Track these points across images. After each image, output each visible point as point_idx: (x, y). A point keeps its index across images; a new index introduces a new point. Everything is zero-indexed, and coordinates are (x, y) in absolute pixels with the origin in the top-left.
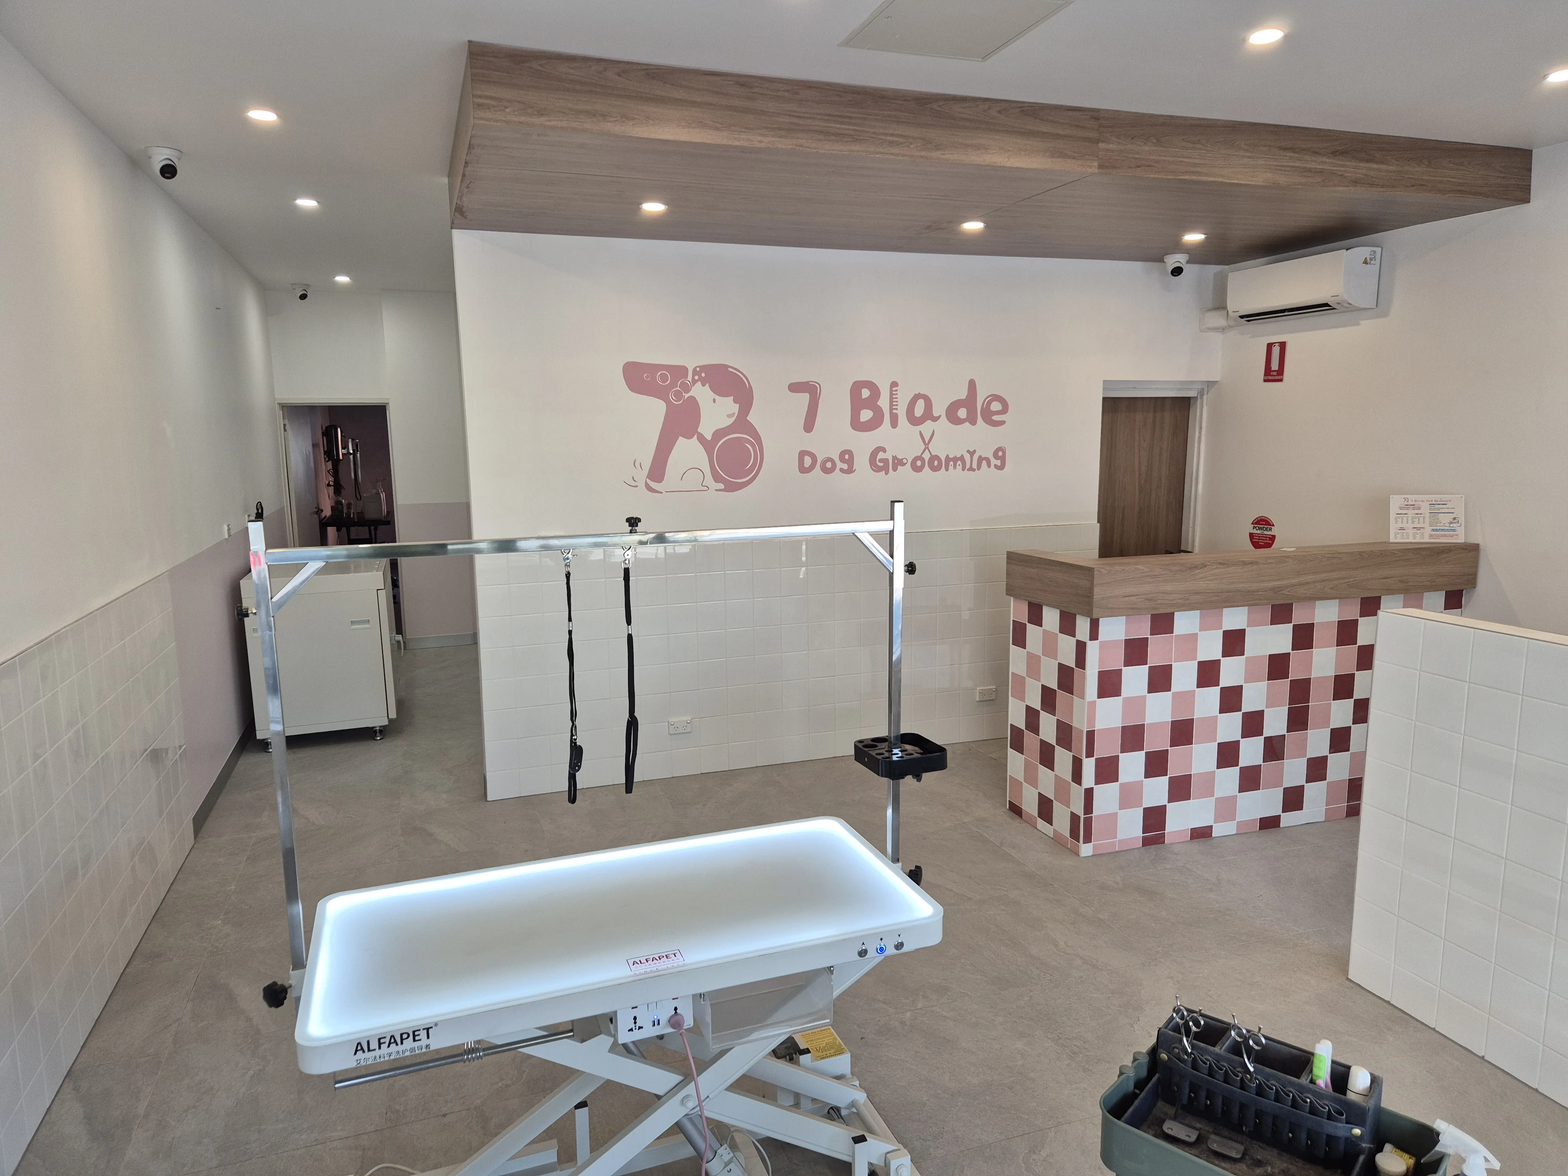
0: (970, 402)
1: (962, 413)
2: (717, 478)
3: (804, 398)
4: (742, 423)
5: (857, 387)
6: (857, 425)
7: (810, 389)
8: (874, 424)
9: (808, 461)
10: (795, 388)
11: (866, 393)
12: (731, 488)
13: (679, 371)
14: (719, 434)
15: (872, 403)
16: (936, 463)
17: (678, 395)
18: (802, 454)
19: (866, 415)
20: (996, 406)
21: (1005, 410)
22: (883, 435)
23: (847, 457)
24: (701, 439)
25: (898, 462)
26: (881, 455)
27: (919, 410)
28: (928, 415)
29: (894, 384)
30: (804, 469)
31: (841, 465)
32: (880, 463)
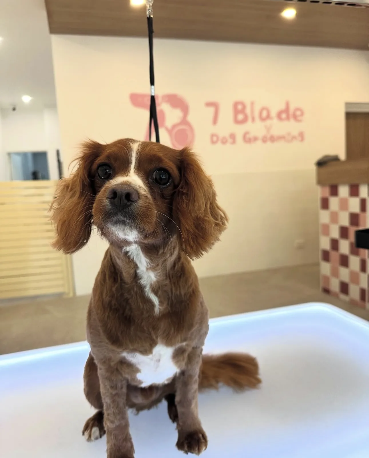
0: (287, 110)
1: (284, 116)
3: (212, 110)
4: (184, 121)
5: (236, 104)
6: (237, 122)
7: (214, 105)
8: (245, 120)
9: (215, 139)
10: (209, 104)
11: (240, 107)
14: (174, 126)
15: (243, 111)
16: (273, 139)
18: (213, 136)
19: (240, 117)
20: (298, 113)
21: (302, 114)
22: (249, 126)
23: (233, 136)
24: (166, 128)
25: (256, 139)
26: (248, 136)
27: (265, 114)
28: (268, 117)
29: (252, 104)
30: (213, 142)
31: (230, 140)
32: (248, 139)
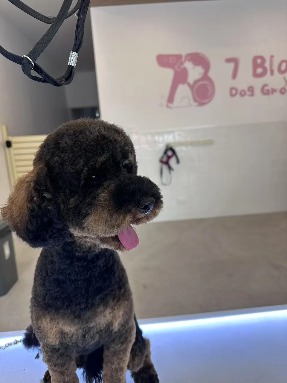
2: (195, 101)
3: (232, 65)
4: (205, 77)
5: (255, 59)
6: (256, 75)
7: (234, 61)
8: (263, 75)
9: (234, 92)
10: (228, 60)
11: (259, 61)
12: (201, 104)
13: (179, 57)
14: (196, 82)
15: (262, 65)
17: (179, 67)
18: (232, 89)
19: (259, 71)
22: (267, 79)
23: (251, 89)
24: (189, 84)
25: (274, 91)
26: (266, 88)
27: (284, 66)
29: (272, 57)
30: (232, 95)
31: (248, 93)
32: (266, 91)
